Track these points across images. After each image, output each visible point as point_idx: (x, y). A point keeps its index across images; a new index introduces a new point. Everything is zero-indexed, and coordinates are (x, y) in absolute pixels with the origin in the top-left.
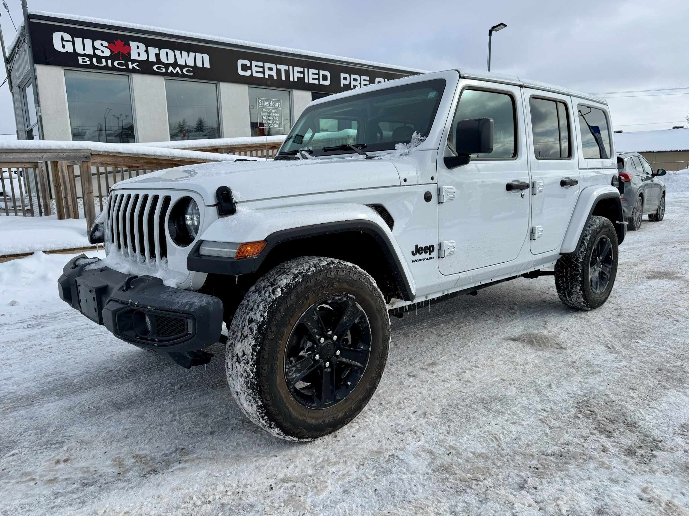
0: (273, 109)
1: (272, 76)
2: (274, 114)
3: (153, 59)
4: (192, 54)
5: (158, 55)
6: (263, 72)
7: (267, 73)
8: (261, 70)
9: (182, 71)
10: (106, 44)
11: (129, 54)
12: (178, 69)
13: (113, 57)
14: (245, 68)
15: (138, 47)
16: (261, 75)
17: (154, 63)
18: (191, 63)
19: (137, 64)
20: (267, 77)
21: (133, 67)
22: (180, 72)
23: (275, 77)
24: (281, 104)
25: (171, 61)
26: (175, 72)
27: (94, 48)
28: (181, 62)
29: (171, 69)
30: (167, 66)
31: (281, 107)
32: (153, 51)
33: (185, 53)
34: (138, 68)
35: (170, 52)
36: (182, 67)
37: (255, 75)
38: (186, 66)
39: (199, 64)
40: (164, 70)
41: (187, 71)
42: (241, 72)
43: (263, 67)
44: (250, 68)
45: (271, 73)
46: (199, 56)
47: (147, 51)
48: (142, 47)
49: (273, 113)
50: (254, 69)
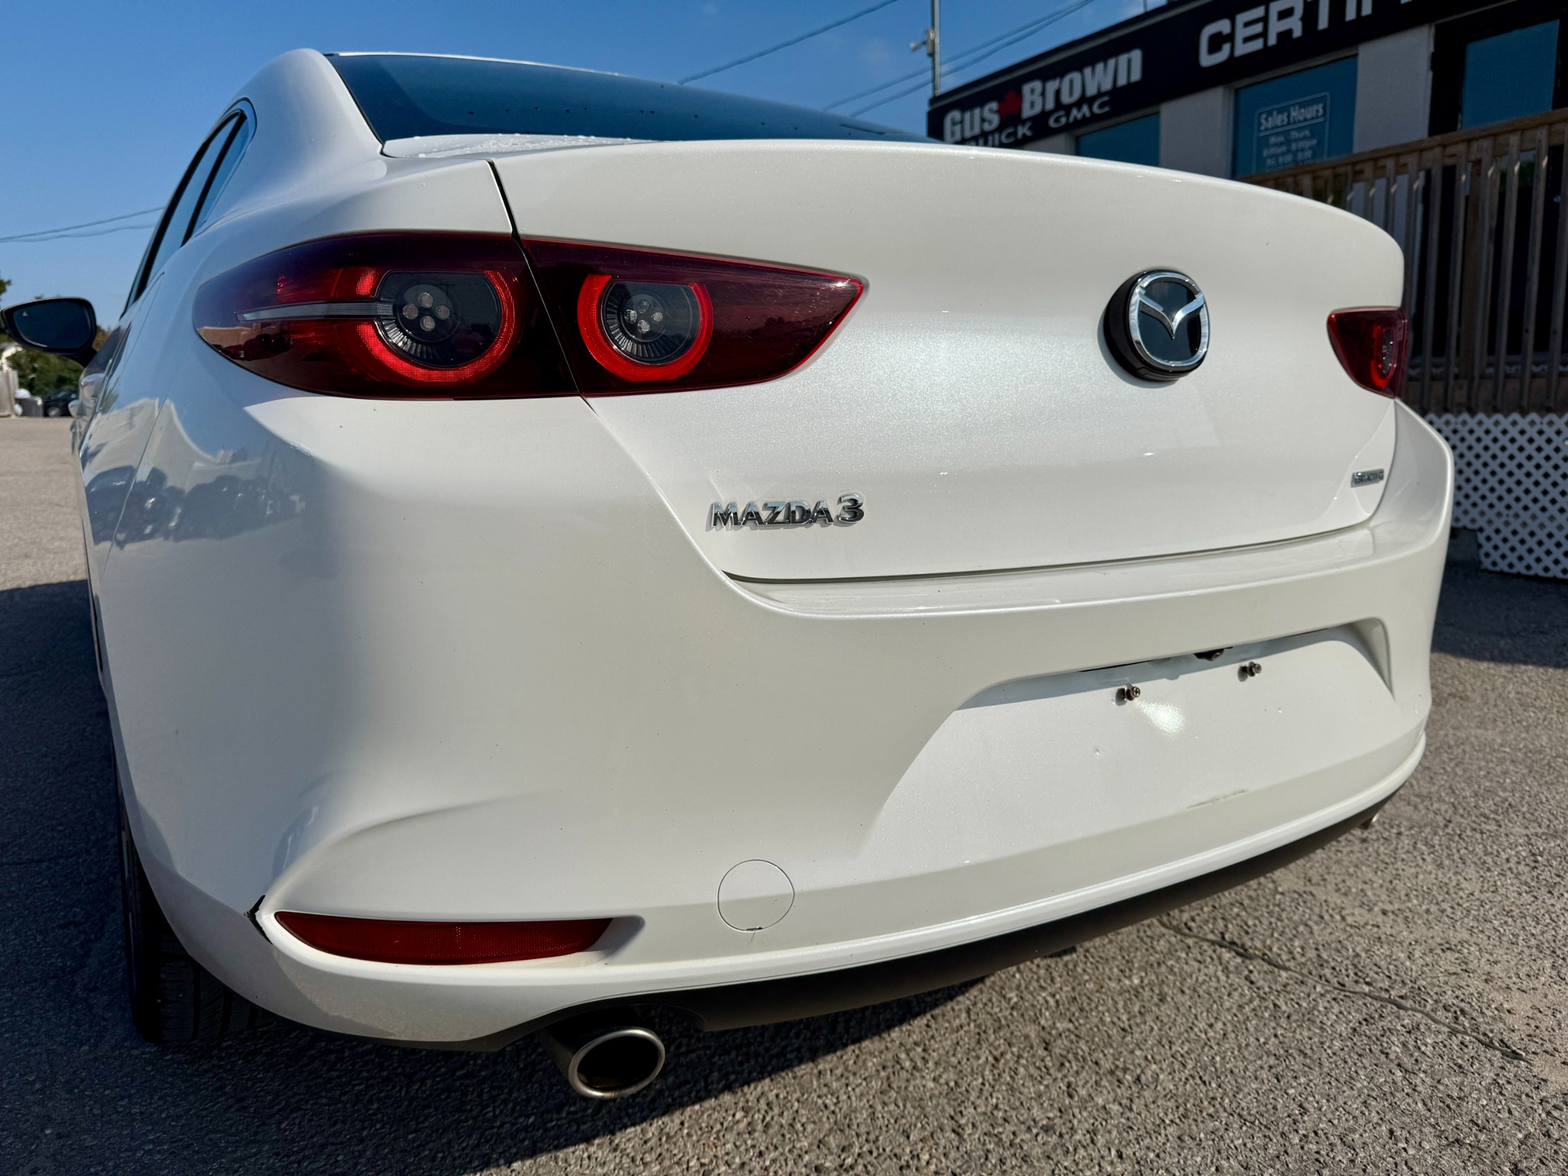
0: (1299, 129)
1: (1290, 31)
2: (1301, 144)
3: (1050, 105)
4: (1111, 62)
5: (1058, 93)
6: (1264, 34)
7: (1276, 27)
8: (1258, 28)
9: (1090, 108)
10: (994, 105)
11: (1020, 110)
12: (1085, 109)
13: (999, 129)
14: (1216, 43)
15: (1032, 91)
16: (1258, 45)
17: (1051, 112)
18: (1107, 86)
19: (1028, 125)
20: (1272, 40)
21: (1024, 135)
22: (1088, 114)
23: (1297, 33)
24: (1324, 108)
25: (1077, 94)
26: (1079, 116)
27: (983, 120)
28: (1091, 91)
29: (1074, 112)
30: (1068, 109)
31: (1324, 115)
32: (1052, 86)
33: (1100, 67)
34: (1029, 133)
35: (1076, 76)
36: (1090, 101)
37: (1242, 49)
38: (1100, 94)
39: (1122, 81)
40: (1063, 120)
41: (1101, 106)
42: (1207, 60)
43: (1265, 20)
44: (1230, 38)
45: (1285, 25)
46: (1123, 59)
47: (1043, 94)
48: (1037, 85)
49: (1297, 140)
50: (1241, 33)
